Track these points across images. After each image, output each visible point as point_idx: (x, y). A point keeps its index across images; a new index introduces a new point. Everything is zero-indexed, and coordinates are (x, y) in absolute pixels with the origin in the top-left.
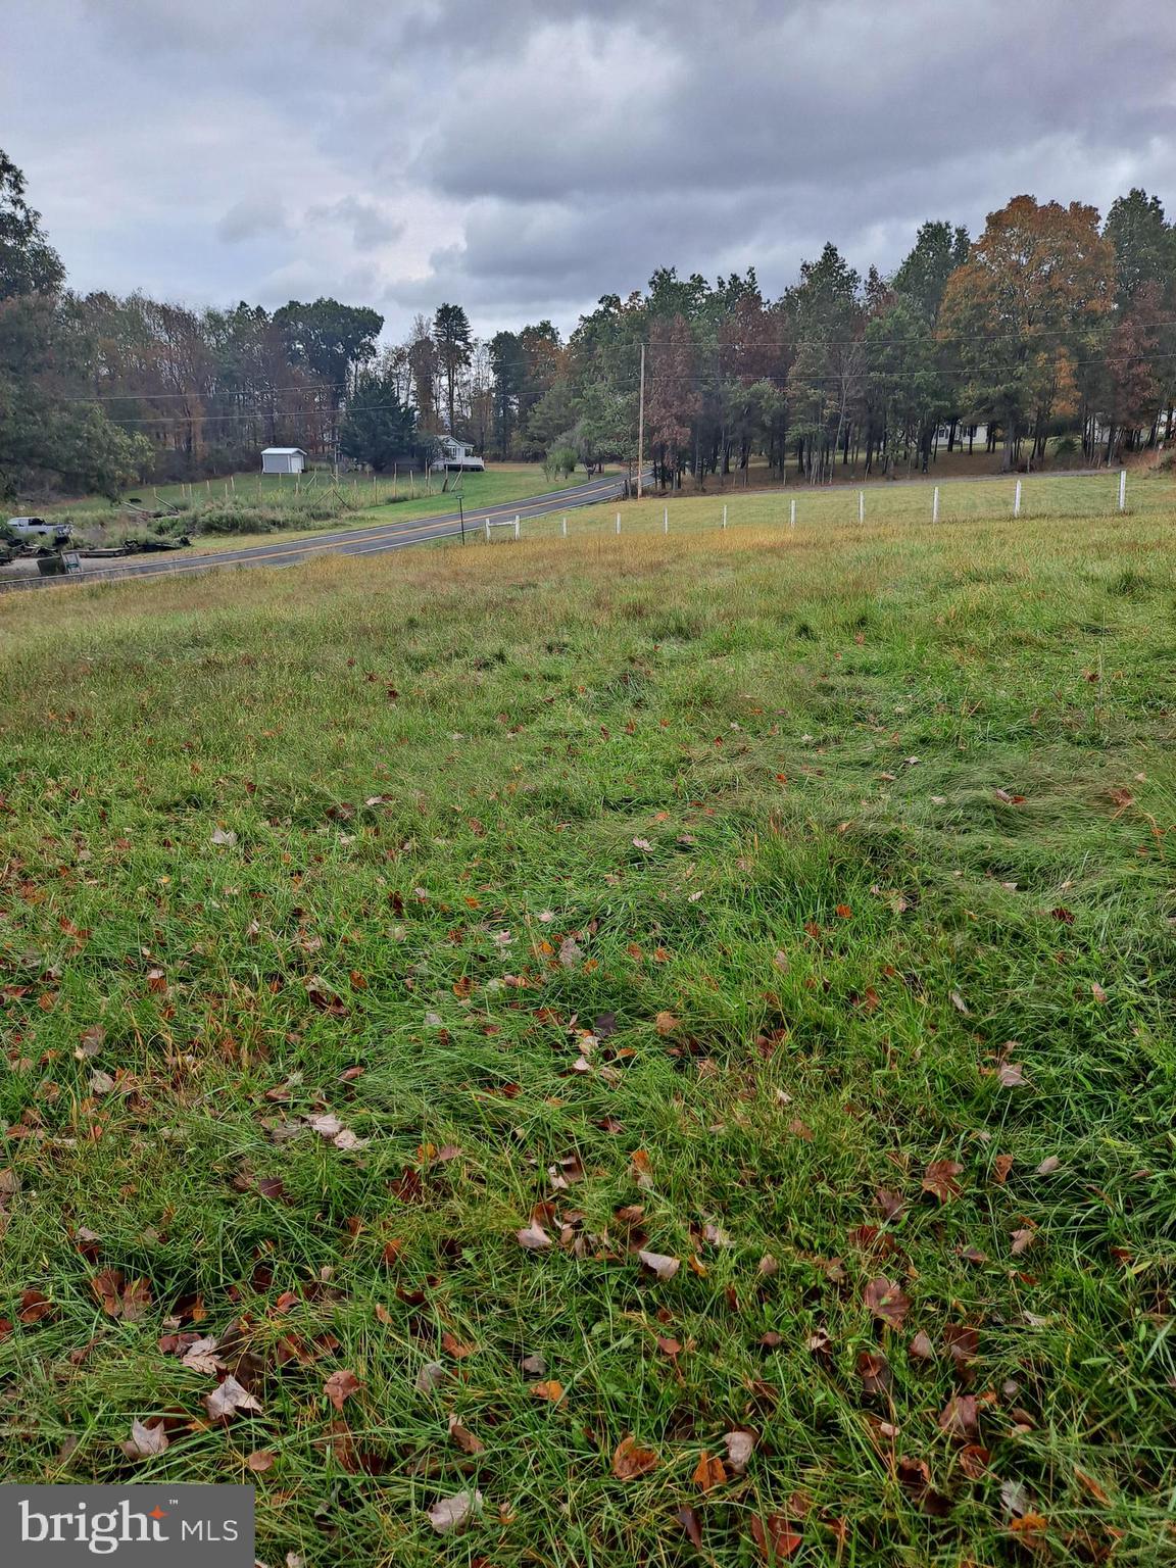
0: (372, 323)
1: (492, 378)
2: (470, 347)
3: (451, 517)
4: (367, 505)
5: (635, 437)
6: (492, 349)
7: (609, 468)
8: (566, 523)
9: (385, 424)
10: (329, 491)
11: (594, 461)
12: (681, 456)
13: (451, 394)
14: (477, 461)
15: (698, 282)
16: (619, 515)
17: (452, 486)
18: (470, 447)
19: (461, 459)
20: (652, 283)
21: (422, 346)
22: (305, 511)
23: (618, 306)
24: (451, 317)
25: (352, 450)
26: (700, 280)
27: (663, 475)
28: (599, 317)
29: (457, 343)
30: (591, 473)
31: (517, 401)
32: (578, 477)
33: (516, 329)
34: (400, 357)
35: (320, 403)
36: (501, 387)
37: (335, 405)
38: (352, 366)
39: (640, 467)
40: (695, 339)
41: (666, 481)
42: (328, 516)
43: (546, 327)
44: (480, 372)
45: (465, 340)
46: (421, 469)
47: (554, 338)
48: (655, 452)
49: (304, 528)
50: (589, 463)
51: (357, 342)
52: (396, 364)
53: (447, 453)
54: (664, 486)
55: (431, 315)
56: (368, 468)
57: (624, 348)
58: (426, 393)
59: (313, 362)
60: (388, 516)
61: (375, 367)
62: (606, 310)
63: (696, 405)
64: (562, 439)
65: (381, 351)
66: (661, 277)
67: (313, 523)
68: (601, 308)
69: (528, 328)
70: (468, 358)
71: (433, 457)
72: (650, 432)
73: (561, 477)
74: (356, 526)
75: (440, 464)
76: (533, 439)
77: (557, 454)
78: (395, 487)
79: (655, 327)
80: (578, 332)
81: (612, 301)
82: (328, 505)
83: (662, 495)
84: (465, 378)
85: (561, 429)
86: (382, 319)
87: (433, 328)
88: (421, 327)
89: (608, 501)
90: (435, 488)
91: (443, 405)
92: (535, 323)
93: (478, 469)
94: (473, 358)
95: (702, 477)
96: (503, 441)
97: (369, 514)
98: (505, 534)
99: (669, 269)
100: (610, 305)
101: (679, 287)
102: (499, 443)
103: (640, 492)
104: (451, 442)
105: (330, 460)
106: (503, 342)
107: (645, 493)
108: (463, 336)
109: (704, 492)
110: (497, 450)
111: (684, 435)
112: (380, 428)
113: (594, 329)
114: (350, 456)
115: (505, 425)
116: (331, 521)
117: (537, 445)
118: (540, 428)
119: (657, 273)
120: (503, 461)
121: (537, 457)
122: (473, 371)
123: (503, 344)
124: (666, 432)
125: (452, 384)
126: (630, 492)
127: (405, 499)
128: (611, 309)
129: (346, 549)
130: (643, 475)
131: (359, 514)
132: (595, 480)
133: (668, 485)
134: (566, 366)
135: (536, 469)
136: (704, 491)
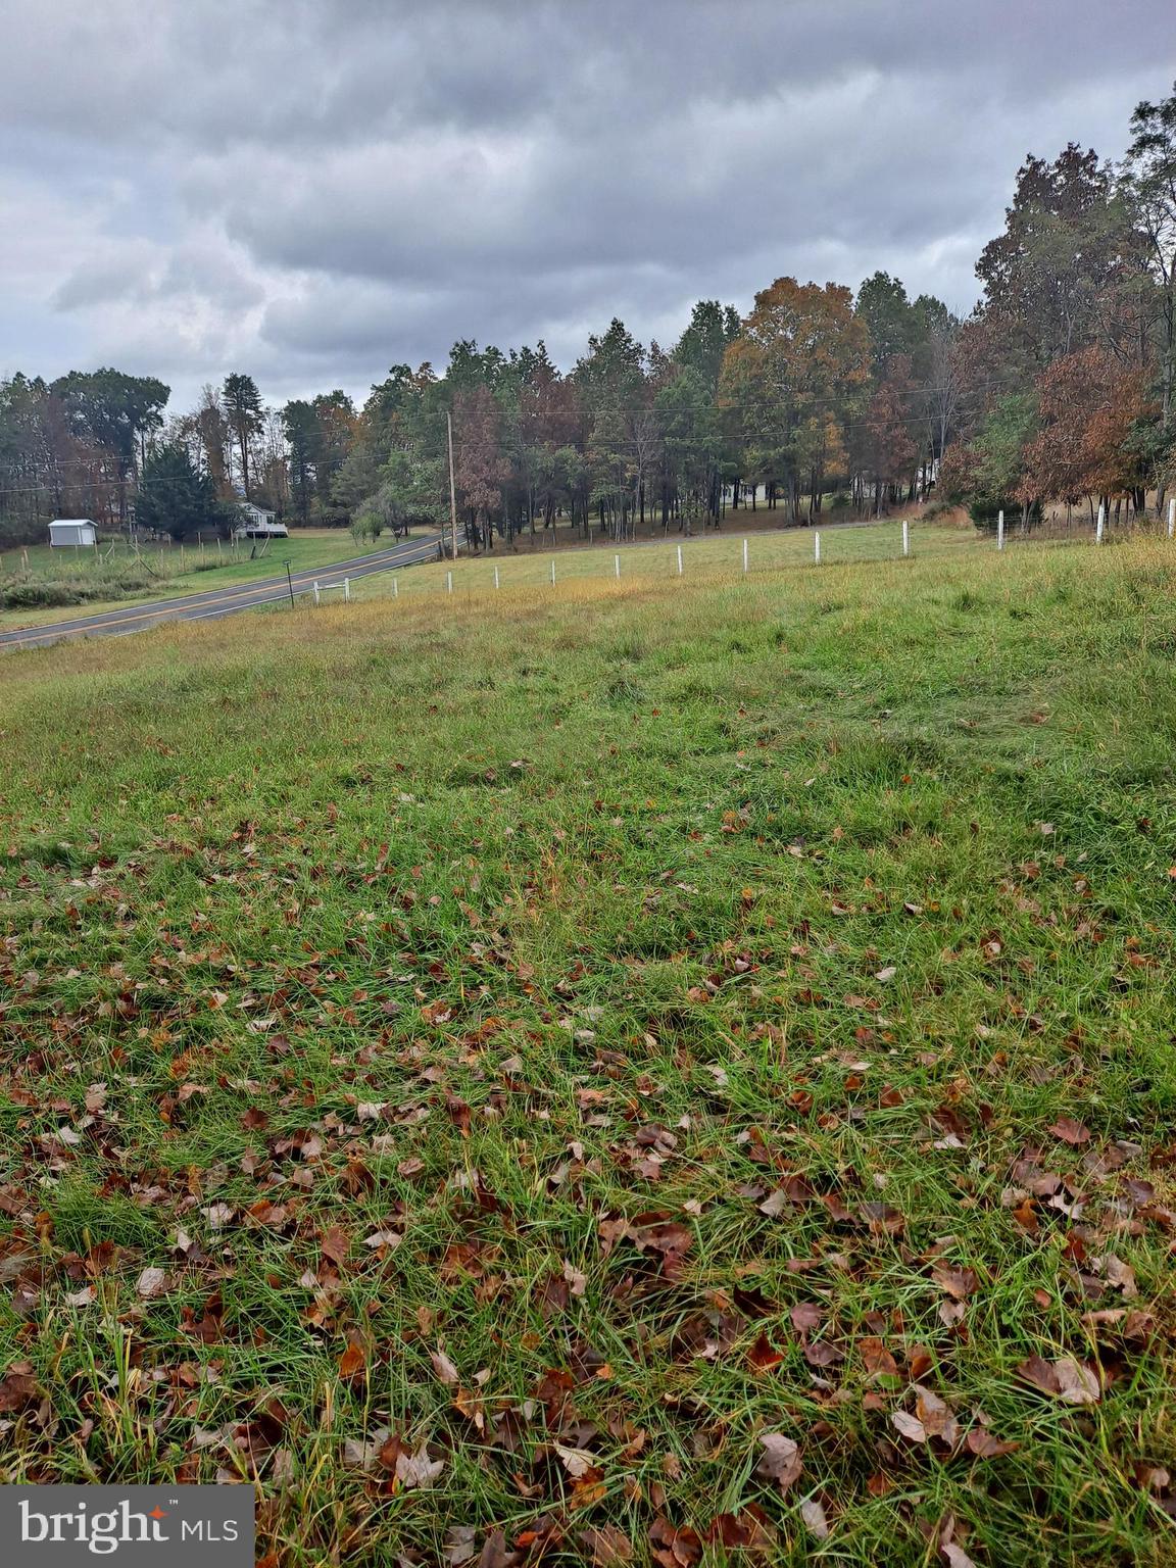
0: (160, 393)
1: (288, 447)
2: (261, 416)
3: (278, 582)
4: (174, 573)
5: (446, 500)
6: (285, 417)
7: (414, 531)
8: (397, 582)
9: (183, 493)
10: (134, 561)
11: (401, 524)
12: (493, 517)
13: (245, 462)
14: (281, 528)
15: (494, 353)
16: (447, 573)
17: (260, 552)
18: (272, 514)
19: (264, 526)
20: (452, 354)
21: (210, 414)
22: (114, 582)
23: (410, 376)
24: (241, 388)
25: (148, 519)
26: (496, 352)
27: (473, 536)
28: (390, 386)
29: (248, 411)
30: (398, 536)
31: (313, 468)
32: (386, 541)
33: (308, 397)
34: (187, 426)
35: (106, 474)
36: (299, 456)
37: (122, 474)
38: (138, 436)
39: (455, 528)
40: (500, 407)
41: (478, 543)
42: (138, 586)
43: (338, 396)
44: (273, 440)
45: (256, 409)
46: (226, 537)
47: (348, 407)
48: (467, 514)
49: (115, 599)
50: (395, 527)
51: (142, 413)
52: (184, 433)
53: (250, 521)
54: (476, 547)
55: (219, 384)
56: (168, 537)
57: (429, 416)
58: (217, 459)
59: (99, 432)
60: (200, 584)
61: (162, 436)
62: (398, 380)
63: (505, 470)
64: (366, 504)
65: (167, 420)
66: (462, 349)
67: (123, 593)
68: (392, 377)
69: (320, 397)
70: (260, 426)
71: (235, 526)
72: (461, 495)
73: (369, 541)
74: (170, 595)
75: (242, 532)
76: (335, 504)
77: (363, 517)
78: (201, 555)
79: (460, 396)
80: (371, 401)
81: (402, 371)
82: (136, 575)
83: (476, 555)
84: (259, 446)
85: (363, 495)
86: (168, 389)
87: (223, 397)
88: (210, 396)
89: (422, 562)
90: (241, 554)
91: (236, 473)
92: (327, 392)
93: (282, 535)
94: (265, 427)
95: (511, 538)
96: (303, 506)
97: (181, 583)
98: (331, 597)
99: (469, 341)
100: (402, 375)
101: (477, 360)
102: (298, 509)
103: (455, 552)
104: (253, 510)
105: (125, 530)
106: (295, 412)
107: (460, 554)
108: (255, 407)
109: (516, 551)
110: (297, 516)
111: (494, 498)
112: (178, 498)
113: (389, 398)
114: (147, 526)
115: (303, 492)
116: (142, 591)
117: (340, 511)
118: (343, 494)
119: (457, 345)
120: (304, 527)
121: (343, 522)
122: (266, 439)
124: (476, 497)
125: (245, 452)
127: (215, 567)
128: (403, 379)
130: (456, 537)
131: (172, 582)
132: (403, 543)
133: (479, 545)
134: (362, 434)
135: (344, 534)
136: (516, 550)
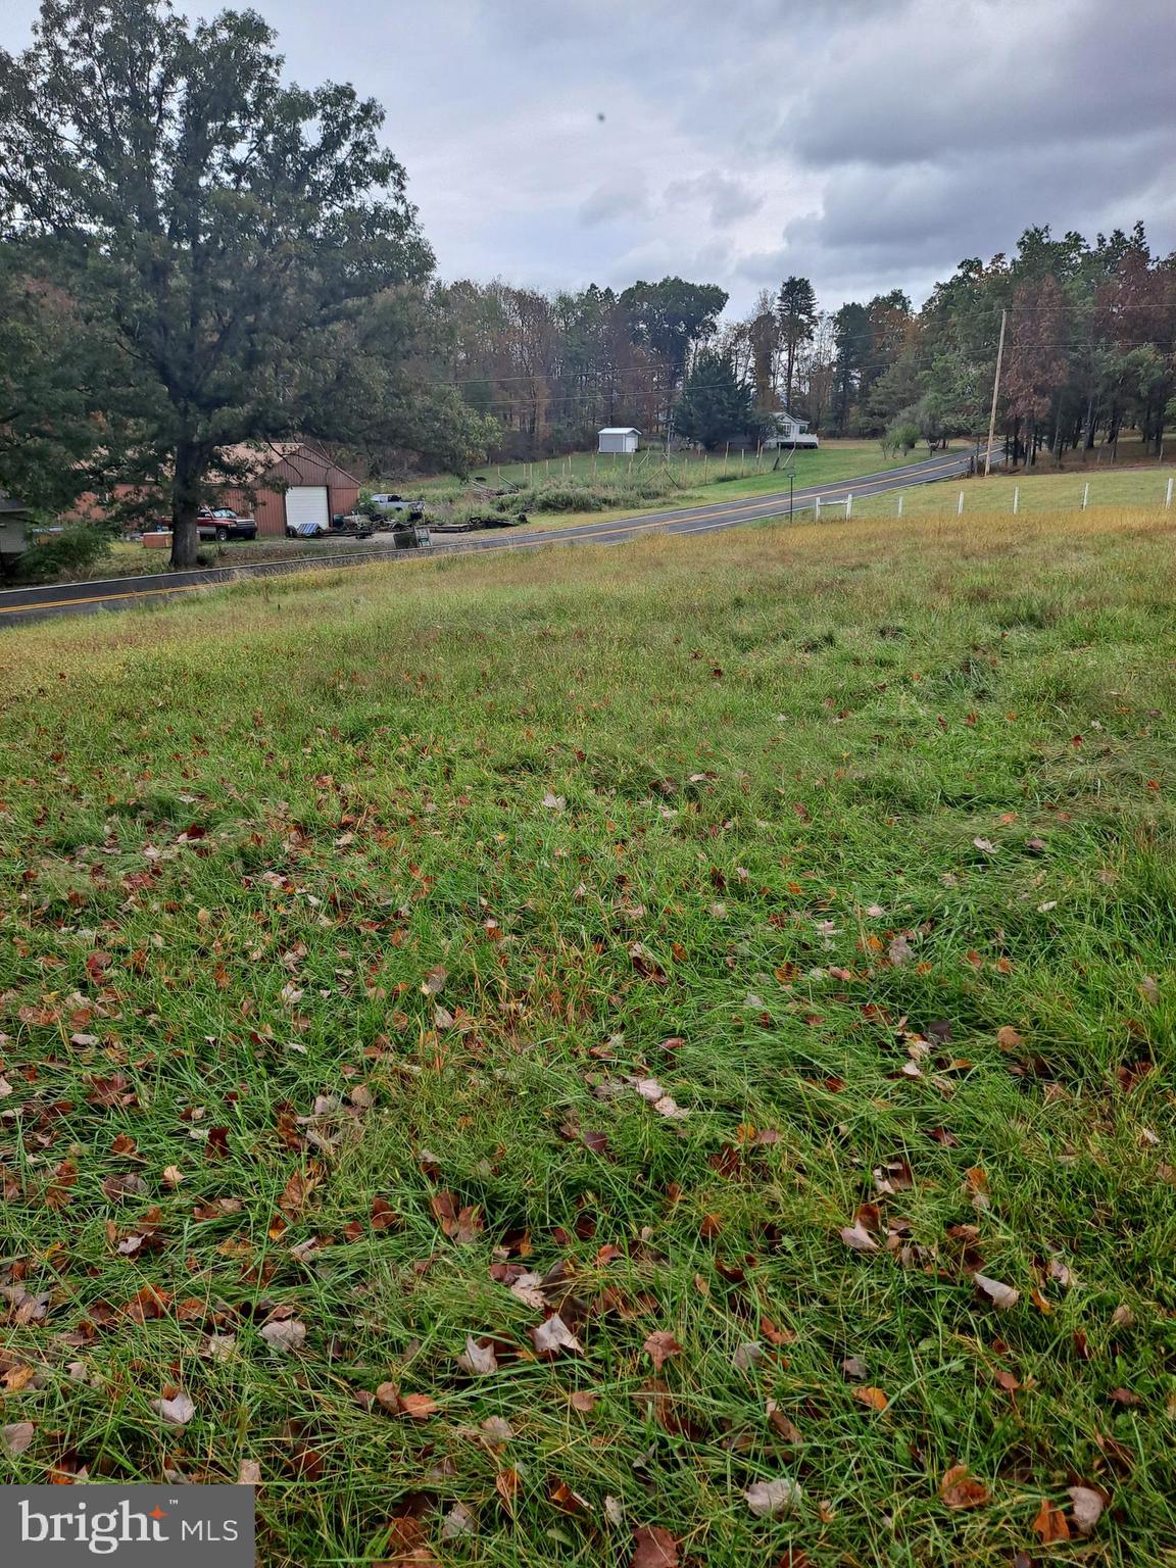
0: (715, 299)
1: (835, 351)
2: (814, 321)
3: (781, 497)
4: (696, 483)
5: (987, 410)
6: (837, 321)
7: (953, 444)
8: (903, 502)
9: (720, 402)
10: (660, 471)
11: (937, 436)
12: (1039, 429)
13: (790, 371)
14: (812, 439)
15: (1075, 240)
16: (961, 495)
17: (783, 464)
18: (805, 424)
19: (795, 437)
20: (1020, 244)
21: (764, 320)
22: (636, 490)
23: (979, 271)
24: (797, 292)
25: (685, 429)
26: (1078, 238)
27: (1016, 451)
28: (958, 282)
29: (802, 317)
30: (934, 449)
31: (859, 375)
32: (919, 453)
33: (864, 299)
34: (740, 333)
35: (657, 383)
36: (844, 362)
37: (672, 385)
38: (692, 344)
39: (990, 442)
40: (1066, 302)
41: (1018, 458)
42: (657, 495)
43: (897, 297)
44: (823, 346)
45: (809, 314)
46: (753, 448)
47: (905, 307)
48: (1008, 427)
49: (633, 507)
50: (932, 439)
51: (698, 320)
52: (737, 340)
53: (781, 431)
54: (1015, 463)
55: (776, 290)
56: (700, 447)
57: (982, 316)
58: (764, 369)
59: (655, 342)
60: (714, 495)
61: (714, 344)
62: (966, 275)
63: (1060, 374)
64: (904, 414)
65: (722, 328)
66: (1032, 236)
67: (642, 501)
68: (960, 273)
69: (877, 299)
70: (811, 331)
71: (766, 435)
72: (1004, 405)
73: (900, 454)
74: (683, 505)
75: (772, 442)
76: (872, 414)
77: (897, 430)
78: (725, 466)
79: (1020, 292)
80: (932, 300)
81: (972, 265)
82: (658, 484)
83: (1012, 473)
84: (806, 352)
85: (903, 403)
86: (726, 296)
87: (778, 302)
88: (765, 301)
89: (951, 478)
90: (766, 466)
91: (780, 381)
92: (886, 293)
93: (812, 446)
94: (816, 331)
95: (1060, 453)
96: (840, 416)
97: (697, 493)
98: (836, 513)
99: (1041, 227)
100: (970, 270)
101: (1052, 247)
102: (836, 418)
103: (987, 469)
104: (786, 419)
105: (664, 439)
106: (850, 314)
107: (993, 470)
108: (808, 312)
109: (1062, 469)
110: (833, 427)
111: (1042, 406)
112: (715, 407)
113: (950, 297)
114: (683, 435)
115: (843, 401)
116: (660, 500)
117: (877, 421)
118: (881, 403)
119: (1027, 233)
120: (839, 437)
121: (875, 433)
122: (815, 346)
123: (850, 316)
124: (1021, 405)
125: (792, 359)
126: (977, 469)
127: (735, 478)
128: (971, 274)
129: (673, 528)
130: (993, 450)
131: (688, 493)
132: (937, 457)
133: (1020, 462)
134: (915, 337)
135: (873, 446)
136: (1062, 467)
